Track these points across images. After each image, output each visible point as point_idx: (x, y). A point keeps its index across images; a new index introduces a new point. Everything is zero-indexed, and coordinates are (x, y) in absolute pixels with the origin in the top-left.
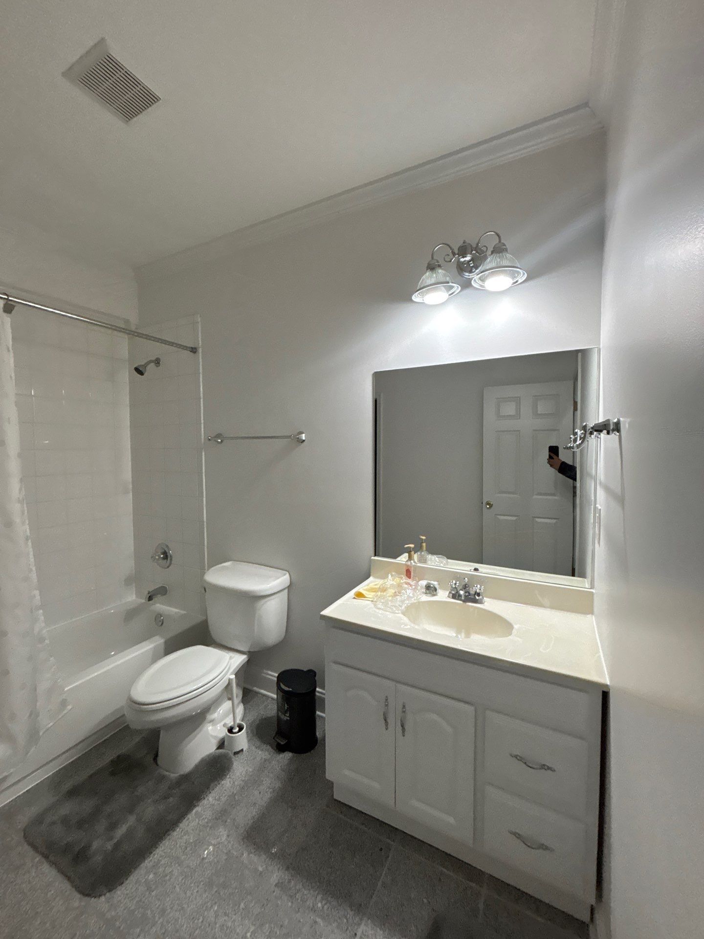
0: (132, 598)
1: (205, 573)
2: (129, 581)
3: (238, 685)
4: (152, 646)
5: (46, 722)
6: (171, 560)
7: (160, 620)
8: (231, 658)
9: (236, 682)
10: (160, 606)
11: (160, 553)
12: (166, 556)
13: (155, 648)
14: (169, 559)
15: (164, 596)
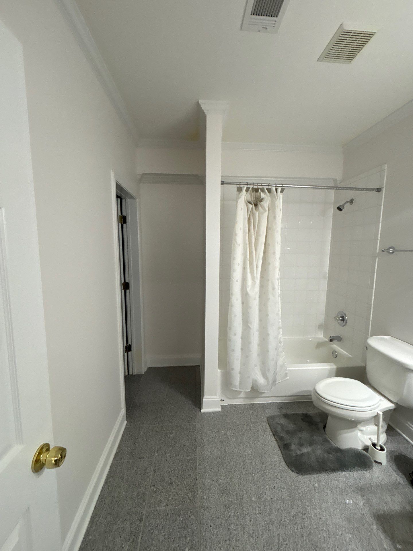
0: (321, 336)
1: (368, 338)
2: (320, 327)
3: (384, 420)
4: (329, 367)
5: (279, 380)
6: (346, 322)
7: (335, 355)
8: (381, 400)
9: (383, 417)
10: (335, 346)
11: (339, 317)
12: (343, 319)
13: (330, 369)
14: (345, 321)
15: (339, 342)
